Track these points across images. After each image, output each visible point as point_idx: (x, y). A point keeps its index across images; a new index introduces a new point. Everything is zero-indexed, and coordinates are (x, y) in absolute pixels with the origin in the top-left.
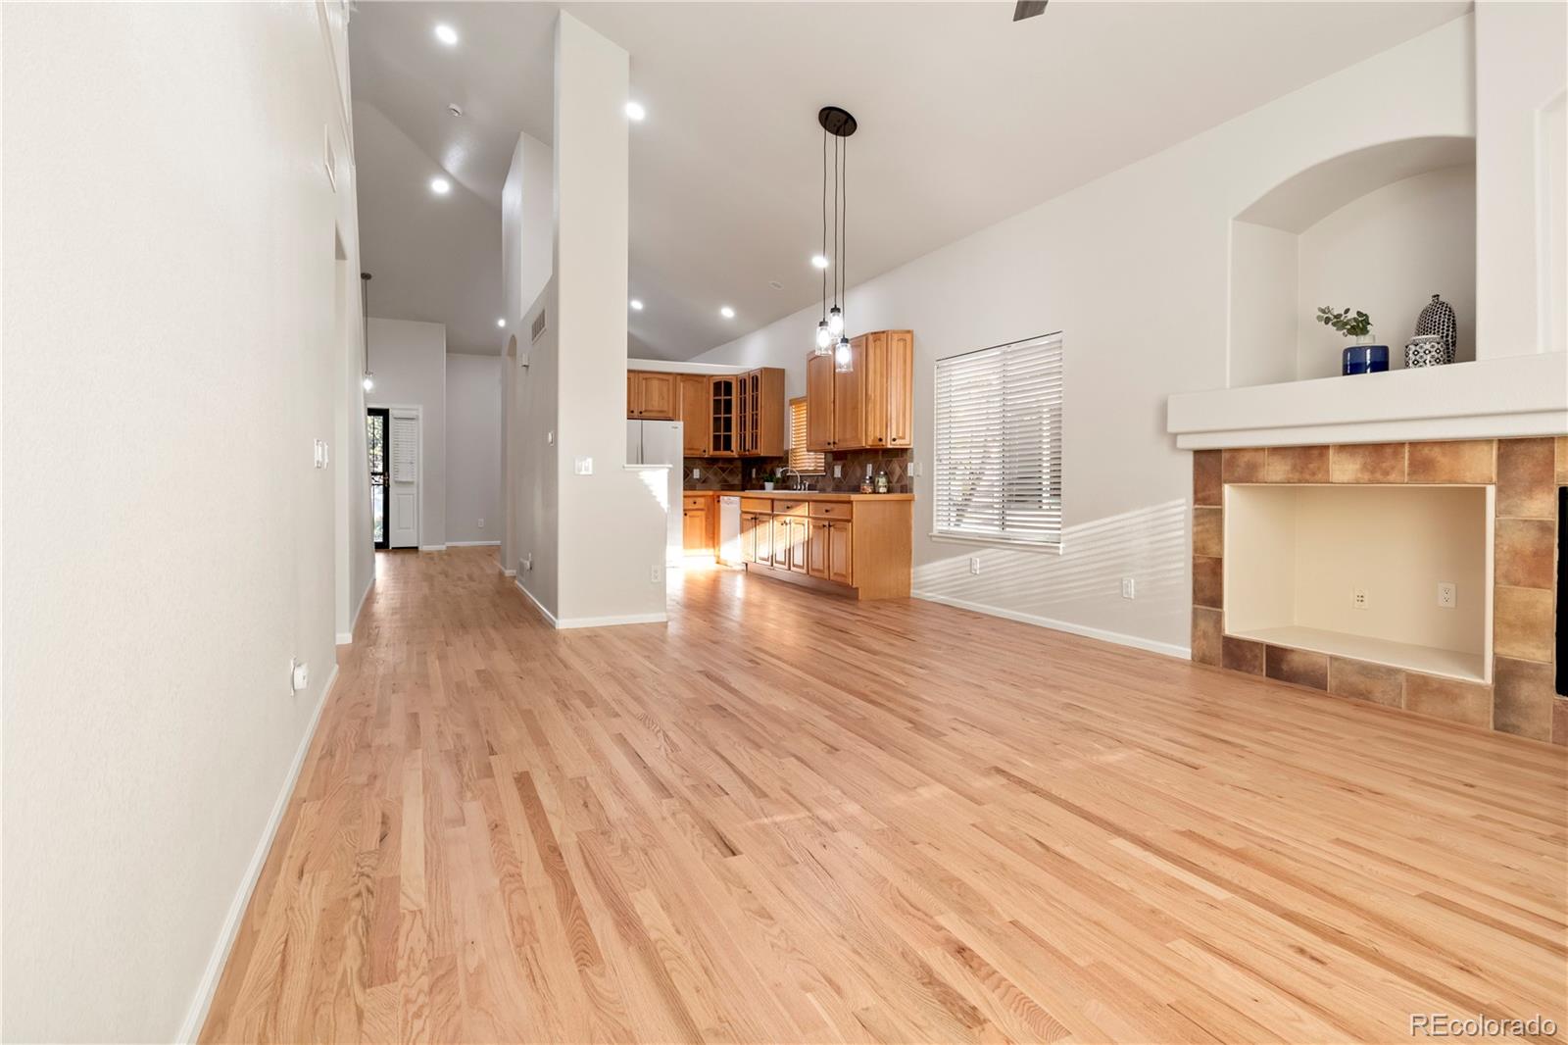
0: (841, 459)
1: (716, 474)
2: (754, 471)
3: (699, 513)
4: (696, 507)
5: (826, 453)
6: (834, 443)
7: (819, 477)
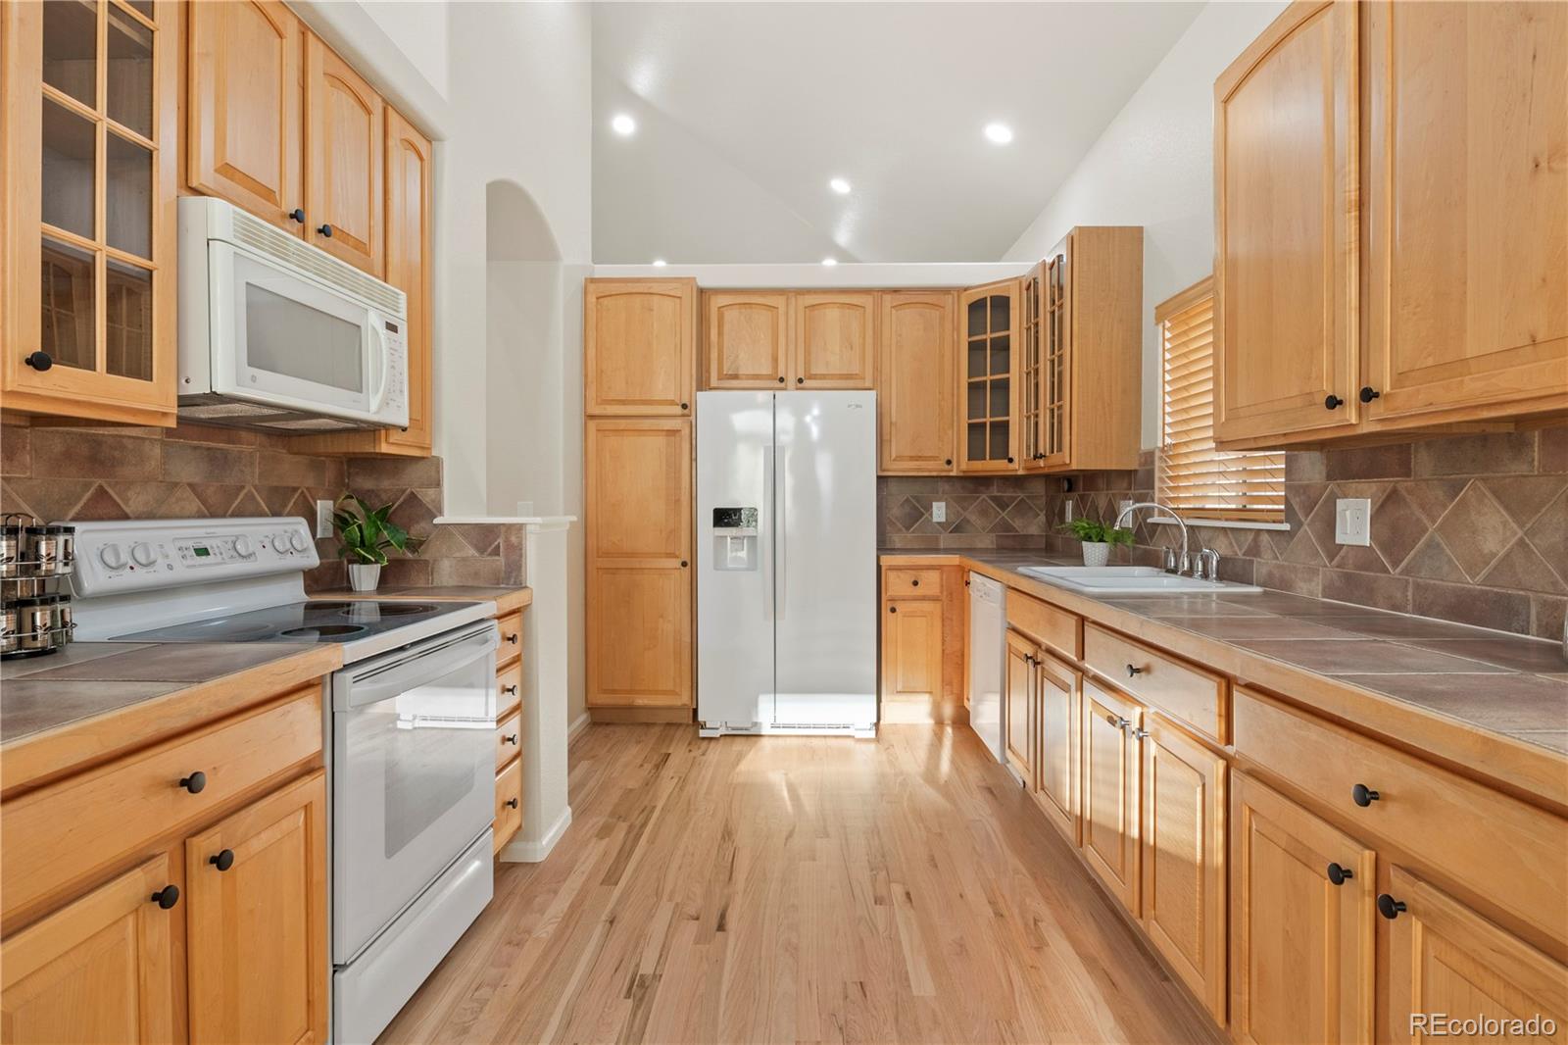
0: (1367, 473)
1: (984, 513)
2: (1069, 505)
3: (927, 606)
4: (919, 591)
5: (1293, 448)
6: (1367, 395)
7: (1265, 538)
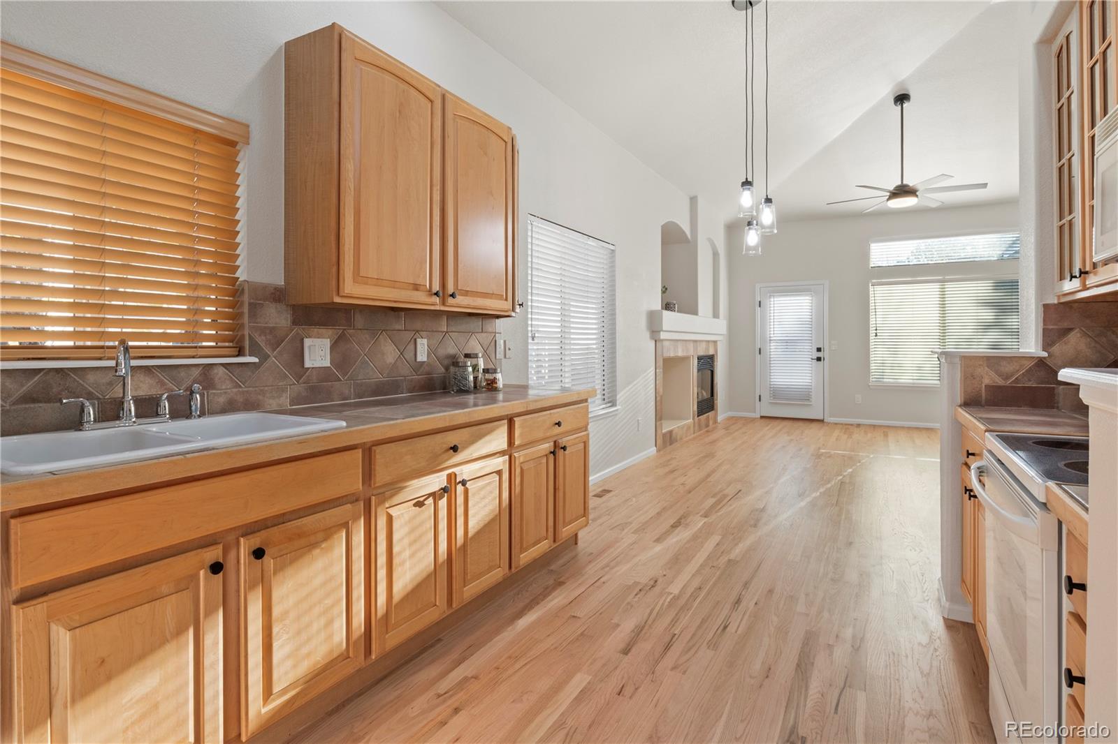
7: (221, 370)
